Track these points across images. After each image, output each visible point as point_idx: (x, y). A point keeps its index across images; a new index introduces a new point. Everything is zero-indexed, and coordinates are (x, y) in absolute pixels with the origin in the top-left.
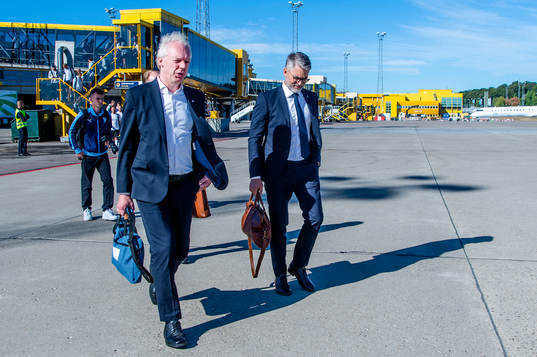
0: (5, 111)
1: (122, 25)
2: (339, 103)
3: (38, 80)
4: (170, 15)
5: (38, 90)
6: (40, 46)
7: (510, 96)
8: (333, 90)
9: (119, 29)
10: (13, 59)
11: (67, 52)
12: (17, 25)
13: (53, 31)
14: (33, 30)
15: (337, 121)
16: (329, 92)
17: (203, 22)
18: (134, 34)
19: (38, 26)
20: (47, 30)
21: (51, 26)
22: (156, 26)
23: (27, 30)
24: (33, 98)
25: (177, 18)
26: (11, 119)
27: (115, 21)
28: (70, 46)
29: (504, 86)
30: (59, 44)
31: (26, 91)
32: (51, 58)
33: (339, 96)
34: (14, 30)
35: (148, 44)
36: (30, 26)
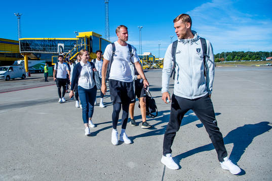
0: (41, 67)
1: (79, 38)
2: (157, 62)
3: (52, 57)
4: (96, 34)
5: (52, 60)
6: (53, 46)
7: (221, 57)
8: (154, 57)
9: (78, 39)
10: (44, 50)
11: (62, 47)
12: (45, 39)
13: (57, 40)
14: (50, 40)
15: (155, 68)
16: (152, 58)
17: (108, 35)
18: (83, 40)
19: (52, 39)
20: (55, 40)
21: (56, 39)
22: (91, 38)
23: (49, 40)
24: (51, 63)
25: (98, 34)
26: (43, 70)
27: (77, 36)
28: (63, 45)
29: (219, 54)
30: (59, 45)
31: (49, 61)
32: (56, 49)
33: (156, 60)
34: (44, 40)
35: (88, 44)
36: (50, 39)
